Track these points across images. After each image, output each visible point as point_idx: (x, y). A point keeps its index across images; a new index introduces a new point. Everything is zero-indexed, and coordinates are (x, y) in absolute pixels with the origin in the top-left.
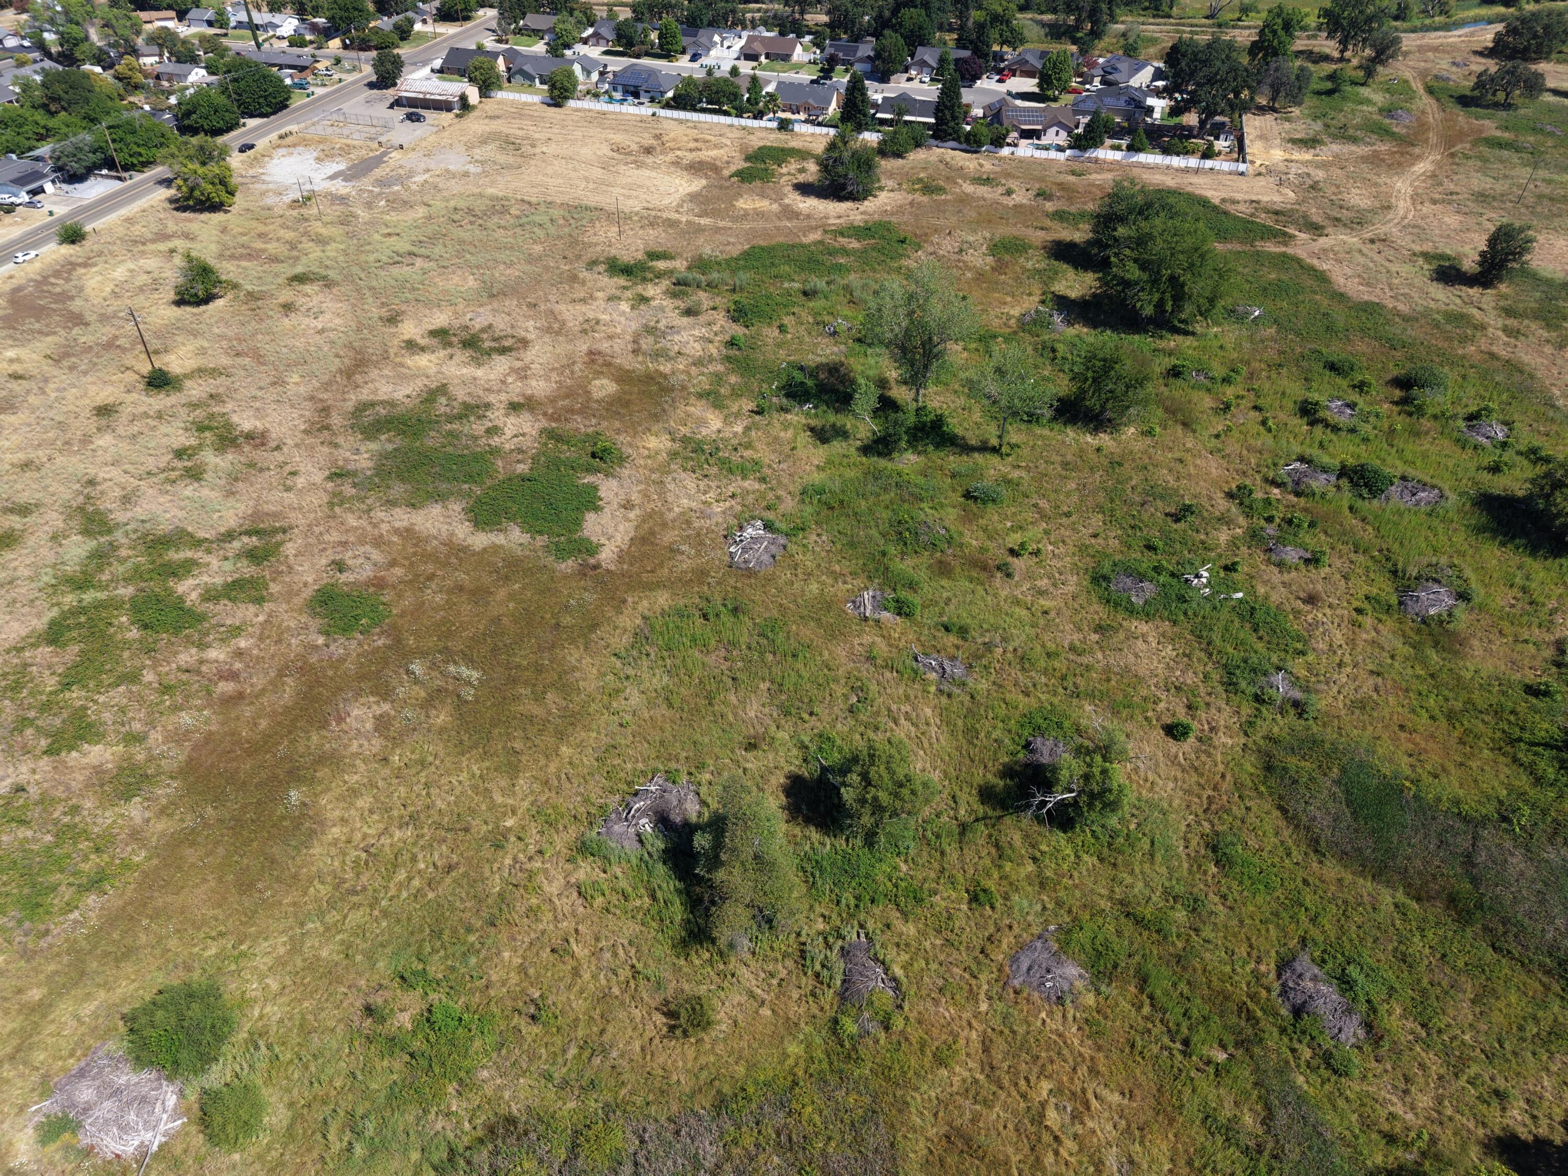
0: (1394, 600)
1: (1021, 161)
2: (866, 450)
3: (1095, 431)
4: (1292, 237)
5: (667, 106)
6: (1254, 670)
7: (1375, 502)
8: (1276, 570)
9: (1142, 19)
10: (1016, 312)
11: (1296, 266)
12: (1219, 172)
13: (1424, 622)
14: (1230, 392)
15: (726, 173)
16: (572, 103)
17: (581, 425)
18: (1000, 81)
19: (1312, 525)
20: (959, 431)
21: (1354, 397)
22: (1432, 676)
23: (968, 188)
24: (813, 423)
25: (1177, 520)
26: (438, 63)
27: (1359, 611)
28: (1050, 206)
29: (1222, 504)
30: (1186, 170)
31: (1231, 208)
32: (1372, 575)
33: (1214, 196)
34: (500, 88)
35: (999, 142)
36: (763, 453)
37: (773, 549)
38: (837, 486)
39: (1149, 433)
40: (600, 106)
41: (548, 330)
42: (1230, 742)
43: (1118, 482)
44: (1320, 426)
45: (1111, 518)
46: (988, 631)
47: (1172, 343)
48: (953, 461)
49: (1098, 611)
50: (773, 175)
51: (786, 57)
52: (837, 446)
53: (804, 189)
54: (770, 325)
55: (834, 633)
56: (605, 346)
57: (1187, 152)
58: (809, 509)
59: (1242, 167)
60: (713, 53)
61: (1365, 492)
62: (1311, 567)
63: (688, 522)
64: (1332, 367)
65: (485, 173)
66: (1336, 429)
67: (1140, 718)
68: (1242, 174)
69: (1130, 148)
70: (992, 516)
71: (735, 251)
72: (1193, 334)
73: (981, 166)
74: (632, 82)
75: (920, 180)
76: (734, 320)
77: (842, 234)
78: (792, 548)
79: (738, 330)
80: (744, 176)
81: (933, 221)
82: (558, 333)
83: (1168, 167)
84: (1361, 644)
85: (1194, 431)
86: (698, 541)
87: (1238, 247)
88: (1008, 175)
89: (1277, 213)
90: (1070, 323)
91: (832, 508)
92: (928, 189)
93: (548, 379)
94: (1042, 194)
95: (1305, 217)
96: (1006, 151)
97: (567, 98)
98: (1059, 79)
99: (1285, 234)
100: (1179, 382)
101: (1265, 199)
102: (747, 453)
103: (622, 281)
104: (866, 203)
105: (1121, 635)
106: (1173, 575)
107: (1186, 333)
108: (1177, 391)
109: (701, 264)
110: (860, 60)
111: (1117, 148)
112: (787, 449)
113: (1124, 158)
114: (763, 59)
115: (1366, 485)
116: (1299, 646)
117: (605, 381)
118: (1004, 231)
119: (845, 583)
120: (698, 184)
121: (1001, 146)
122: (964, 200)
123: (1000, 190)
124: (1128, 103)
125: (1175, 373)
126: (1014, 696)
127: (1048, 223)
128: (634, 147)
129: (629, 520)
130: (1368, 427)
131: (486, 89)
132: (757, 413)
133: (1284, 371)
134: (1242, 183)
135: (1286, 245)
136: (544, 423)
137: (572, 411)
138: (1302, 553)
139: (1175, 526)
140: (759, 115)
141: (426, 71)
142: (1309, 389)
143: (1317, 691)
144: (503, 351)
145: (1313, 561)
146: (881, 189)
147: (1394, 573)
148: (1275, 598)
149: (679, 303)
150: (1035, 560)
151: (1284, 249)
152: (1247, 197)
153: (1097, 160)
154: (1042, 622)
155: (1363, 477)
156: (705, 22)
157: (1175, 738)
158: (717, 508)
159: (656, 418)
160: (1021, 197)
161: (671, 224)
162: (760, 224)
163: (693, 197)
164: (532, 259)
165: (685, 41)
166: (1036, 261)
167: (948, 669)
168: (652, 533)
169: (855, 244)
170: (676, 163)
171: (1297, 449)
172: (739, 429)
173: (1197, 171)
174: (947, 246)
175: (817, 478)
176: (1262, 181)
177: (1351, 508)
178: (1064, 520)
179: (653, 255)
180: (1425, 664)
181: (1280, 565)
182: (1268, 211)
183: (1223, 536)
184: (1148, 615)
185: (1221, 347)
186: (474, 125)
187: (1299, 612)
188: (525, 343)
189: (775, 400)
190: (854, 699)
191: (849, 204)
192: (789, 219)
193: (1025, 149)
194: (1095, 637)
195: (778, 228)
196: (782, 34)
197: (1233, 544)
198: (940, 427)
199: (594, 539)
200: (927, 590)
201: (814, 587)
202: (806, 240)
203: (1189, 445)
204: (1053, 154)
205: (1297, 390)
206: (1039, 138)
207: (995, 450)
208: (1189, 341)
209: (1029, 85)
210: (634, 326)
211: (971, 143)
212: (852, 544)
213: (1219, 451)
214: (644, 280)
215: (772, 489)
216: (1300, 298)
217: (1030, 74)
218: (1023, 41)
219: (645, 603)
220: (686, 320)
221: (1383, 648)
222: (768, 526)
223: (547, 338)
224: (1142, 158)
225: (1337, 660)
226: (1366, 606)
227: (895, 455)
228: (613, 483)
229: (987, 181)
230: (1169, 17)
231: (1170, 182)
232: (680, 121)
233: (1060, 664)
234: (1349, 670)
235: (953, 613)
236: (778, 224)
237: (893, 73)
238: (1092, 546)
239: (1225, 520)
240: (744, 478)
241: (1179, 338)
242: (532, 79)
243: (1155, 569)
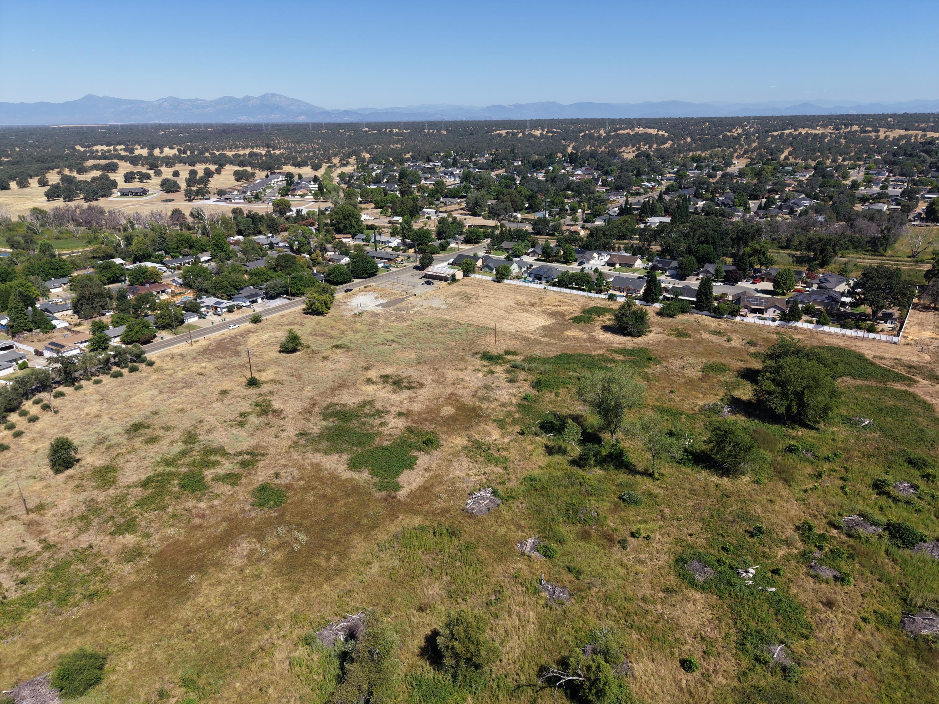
0: (897, 618)
1: (747, 324)
2: (573, 462)
3: (722, 475)
4: (916, 382)
5: (554, 285)
6: (761, 639)
7: (908, 551)
8: (811, 580)
9: (863, 256)
10: (701, 403)
11: (911, 399)
12: (879, 341)
13: (915, 639)
14: (826, 466)
15: (567, 318)
16: (506, 281)
17: (427, 427)
18: (753, 283)
19: (851, 557)
20: (634, 462)
21: (920, 483)
22: (908, 678)
23: (705, 336)
24: (549, 443)
25: (752, 536)
26: (451, 261)
27: (864, 619)
28: (752, 349)
29: (790, 532)
30: (856, 338)
31: (878, 362)
32: (886, 598)
33: (869, 354)
34: (474, 272)
35: (734, 313)
36: (512, 455)
37: (491, 505)
38: (546, 478)
39: (757, 482)
40: (521, 283)
41: (436, 381)
42: (724, 682)
43: (722, 507)
44: (885, 496)
45: (707, 525)
46: (594, 577)
47: (800, 433)
48: (622, 477)
49: (672, 580)
50: (593, 320)
51: (631, 266)
52: (557, 458)
53: (606, 329)
54: (551, 392)
55: (501, 558)
56: (460, 392)
57: (859, 328)
58: (523, 488)
59: (895, 339)
60: (592, 262)
61: (899, 542)
62: (838, 583)
63: (453, 483)
64: (911, 462)
65: (448, 309)
66: (895, 500)
67: (668, 651)
68: (895, 343)
69: (818, 323)
70: (631, 512)
71: (552, 355)
72: (817, 429)
73: (719, 325)
74: (539, 273)
75: (678, 329)
76: (533, 387)
77: (616, 352)
78: (502, 506)
79: (534, 392)
80: (577, 320)
81: (675, 351)
82: (440, 383)
83: (843, 335)
84: (856, 642)
85: (790, 486)
86: (453, 493)
87: (874, 384)
88: (734, 331)
89: (910, 367)
90: (734, 412)
91: (536, 490)
92: (679, 334)
93: (423, 403)
94: (751, 343)
95: (932, 370)
96: (738, 319)
97: (503, 279)
98: (786, 284)
99: (911, 379)
100: (791, 455)
101: (905, 358)
102: (504, 453)
103: (485, 363)
104: (640, 338)
105: (680, 597)
106: (731, 568)
107: (812, 428)
108: (789, 460)
109: (530, 359)
110: (671, 269)
111: (811, 322)
112: (527, 454)
113: (814, 328)
114: (617, 266)
115: (901, 538)
116: (804, 631)
117: (449, 408)
118: (717, 360)
119: (523, 532)
120: (550, 322)
121: (736, 316)
122: (699, 342)
123: (725, 338)
124: (828, 299)
125: (790, 450)
126: (592, 619)
127: (748, 358)
128: (527, 302)
129: (423, 476)
130: (923, 503)
131: (466, 273)
132: (520, 434)
133: (873, 460)
134: (893, 348)
135: (909, 386)
136: (410, 424)
137: (426, 420)
138: (836, 573)
139: (749, 540)
140: (600, 292)
141: (446, 263)
142: (887, 473)
143: (805, 665)
144: (409, 388)
145: (841, 579)
146: (650, 331)
147: (905, 600)
148: (802, 598)
149: (508, 376)
150: (646, 542)
151: (907, 388)
152: (892, 357)
153: (796, 328)
154: (631, 579)
155: (898, 532)
156: (593, 247)
157: (685, 668)
158: (473, 479)
159: (466, 429)
160: (736, 342)
161: (526, 339)
162: (574, 343)
163: (544, 328)
164: (447, 349)
165: (577, 256)
166: (728, 377)
167: (557, 593)
168: (432, 485)
169: (622, 358)
170: (544, 312)
171: (860, 506)
172: (506, 440)
173: (863, 339)
174: (677, 364)
175: (537, 472)
176: (909, 348)
177: (887, 552)
178: (675, 523)
179: (508, 353)
180: (903, 666)
181: (815, 577)
182: (903, 365)
183: (781, 552)
184: (703, 589)
185: (833, 440)
186: (455, 288)
187: (816, 610)
188: (422, 385)
189: (533, 429)
190: (493, 598)
191: (629, 338)
192: (590, 342)
193: (751, 319)
194: (661, 595)
195: (581, 346)
196: (634, 254)
197: (786, 558)
198: (621, 457)
199: (401, 484)
200: (569, 546)
201: (503, 530)
202: (594, 353)
203: (783, 493)
204: (768, 323)
205: (878, 472)
206: (763, 314)
207: (651, 475)
208: (813, 433)
209: (769, 286)
210: (480, 384)
211: (717, 313)
212: (538, 512)
213: (804, 500)
214: (497, 363)
215: (508, 474)
216: (906, 418)
217: (769, 280)
218: (772, 264)
219: (407, 521)
220: (508, 384)
221: (872, 648)
222: (494, 493)
223: (434, 385)
224: (826, 328)
225: (832, 648)
226: (872, 618)
227: (587, 468)
228: (427, 457)
229: (717, 333)
230: (883, 256)
231: (841, 343)
232: (557, 292)
233: (630, 607)
234: (839, 657)
235: (580, 562)
236: (584, 344)
237: (688, 275)
238: (686, 541)
239: (788, 543)
240: (496, 466)
241: (805, 431)
242: (491, 269)
243: (718, 561)
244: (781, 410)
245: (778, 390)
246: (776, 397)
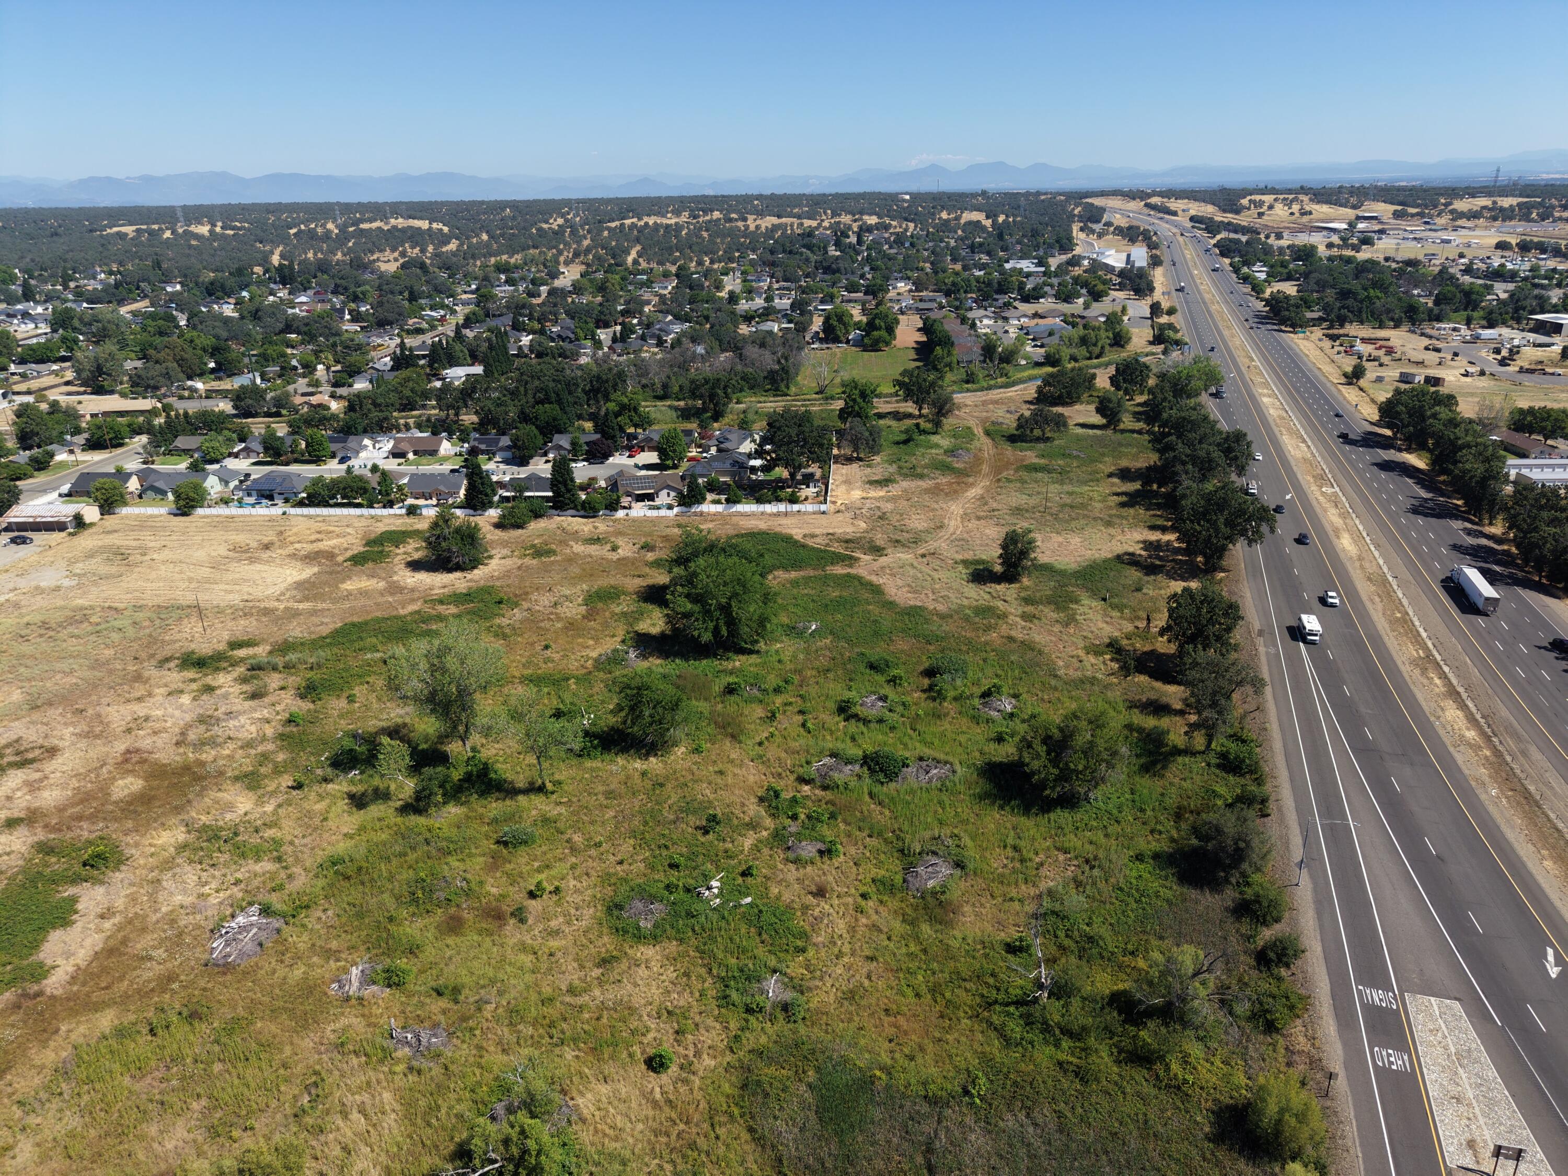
0: (898, 879)
1: (634, 520)
2: (407, 809)
3: (647, 756)
4: (857, 559)
5: (301, 504)
6: (748, 979)
7: (892, 785)
8: (792, 867)
9: (762, 399)
10: (594, 654)
11: (857, 583)
12: (805, 513)
13: (923, 898)
14: (779, 700)
15: (340, 559)
16: (200, 511)
17: (86, 831)
18: (630, 456)
19: (833, 816)
20: (509, 776)
21: (887, 690)
22: (925, 951)
23: (578, 548)
24: (354, 789)
25: (706, 832)
26: (65, 488)
27: (864, 896)
28: (650, 556)
29: (754, 809)
30: (778, 514)
31: (810, 542)
32: (882, 857)
33: (797, 533)
34: (125, 504)
35: (613, 506)
36: (288, 829)
37: (263, 936)
38: (363, 851)
39: (697, 750)
40: (233, 510)
41: (88, 735)
42: (713, 1063)
43: (658, 803)
44: (853, 721)
45: (641, 840)
46: (483, 987)
47: (737, 663)
48: (495, 807)
49: (607, 943)
50: (388, 556)
51: (433, 453)
52: (376, 810)
53: (415, 566)
54: (338, 697)
55: (305, 1022)
56: (146, 743)
57: (779, 500)
58: (321, 883)
59: (823, 507)
60: (363, 455)
61: (881, 776)
62: (826, 859)
63: (173, 921)
64: (872, 667)
65: (79, 586)
66: (866, 722)
67: (624, 1055)
68: (824, 513)
69: (728, 501)
70: (521, 860)
71: (325, 631)
72: (758, 652)
73: (596, 528)
74: (266, 487)
75: (534, 546)
76: (302, 697)
77: (441, 602)
78: (286, 930)
79: (304, 706)
80: (358, 560)
81: (536, 581)
82: (97, 737)
83: (762, 513)
84: (861, 930)
85: (740, 742)
86: (176, 941)
87: (812, 573)
88: (620, 533)
89: (847, 541)
90: (643, 656)
91: (348, 878)
92: (538, 553)
93: (64, 786)
94: (647, 547)
95: (871, 541)
96: (621, 514)
97: (193, 507)
98: (674, 451)
99: (851, 558)
100: (733, 698)
101: (839, 531)
102: (269, 833)
103: (191, 674)
104: (476, 571)
105: (624, 965)
106: (688, 890)
107: (750, 652)
108: (732, 705)
109: (284, 648)
110: (501, 449)
111: (718, 502)
112: (317, 821)
113: (725, 509)
114: (411, 456)
115: (881, 770)
116: (799, 943)
117: (130, 779)
118: (603, 582)
119: (338, 960)
120: (308, 572)
121: (616, 510)
122: (571, 559)
123: (608, 547)
124: (733, 465)
125: (730, 690)
126: (496, 1058)
127: (647, 570)
128: (254, 544)
129: (99, 930)
130: (895, 716)
131: (108, 506)
132: (293, 788)
133: (831, 675)
134: (823, 520)
135: (851, 566)
136: (41, 835)
137: (80, 818)
138: (820, 846)
139: (703, 839)
140: (390, 504)
141: (55, 495)
142: (850, 689)
143: (810, 989)
144: (23, 764)
145: (827, 852)
146: (490, 557)
147: (902, 851)
148: (787, 897)
149: (246, 688)
150: (555, 898)
151: (849, 570)
152: (825, 532)
153: (702, 514)
154: (544, 967)
155: (877, 763)
156: (360, 428)
157: (654, 1070)
158: (214, 900)
159: (178, 810)
160: (626, 550)
161: (267, 612)
162: (362, 601)
163: (299, 585)
164: (97, 664)
165: (333, 447)
166: (625, 605)
167: (424, 1041)
168: (125, 941)
169: (453, 610)
170: (293, 556)
171: (830, 744)
172: (269, 808)
173: (786, 514)
174: (543, 601)
175: (342, 847)
176: (840, 517)
177: (871, 795)
178: (593, 852)
179: (235, 645)
180: (917, 938)
181: (797, 861)
182: (839, 540)
183: (748, 843)
184: (655, 938)
185: (780, 661)
186: (86, 541)
187: (807, 907)
188: (52, 751)
189: (319, 772)
190: (306, 1098)
191: (458, 574)
192: (392, 594)
193: (639, 510)
194: (597, 972)
195: (377, 604)
196: (435, 433)
197: (756, 848)
198: (486, 775)
199: (49, 962)
200: (429, 953)
201: (298, 972)
202: (402, 612)
203: (733, 756)
204: (663, 512)
205: (838, 691)
206: (653, 500)
207: (541, 789)
208: (753, 659)
209: (652, 457)
210: (188, 717)
211: (589, 510)
212: (360, 915)
213: (761, 757)
214: (217, 669)
215: (286, 868)
216: (856, 609)
217: (652, 449)
218: (650, 423)
219: (82, 1029)
220: (251, 703)
221: (880, 931)
222: (266, 911)
223: (82, 744)
224: (739, 508)
225: (836, 950)
226: (871, 890)
227: (432, 810)
228: (100, 890)
229: (596, 540)
230: (787, 395)
231: (762, 525)
232: (310, 517)
233: (551, 1012)
234: (846, 959)
235: (456, 972)
236: (381, 600)
237: (531, 457)
238: (616, 874)
239: (753, 825)
240: (258, 860)
241: (743, 658)
242: (163, 493)
243: (668, 887)
244: (707, 637)
245: (697, 608)
246: (697, 620)
